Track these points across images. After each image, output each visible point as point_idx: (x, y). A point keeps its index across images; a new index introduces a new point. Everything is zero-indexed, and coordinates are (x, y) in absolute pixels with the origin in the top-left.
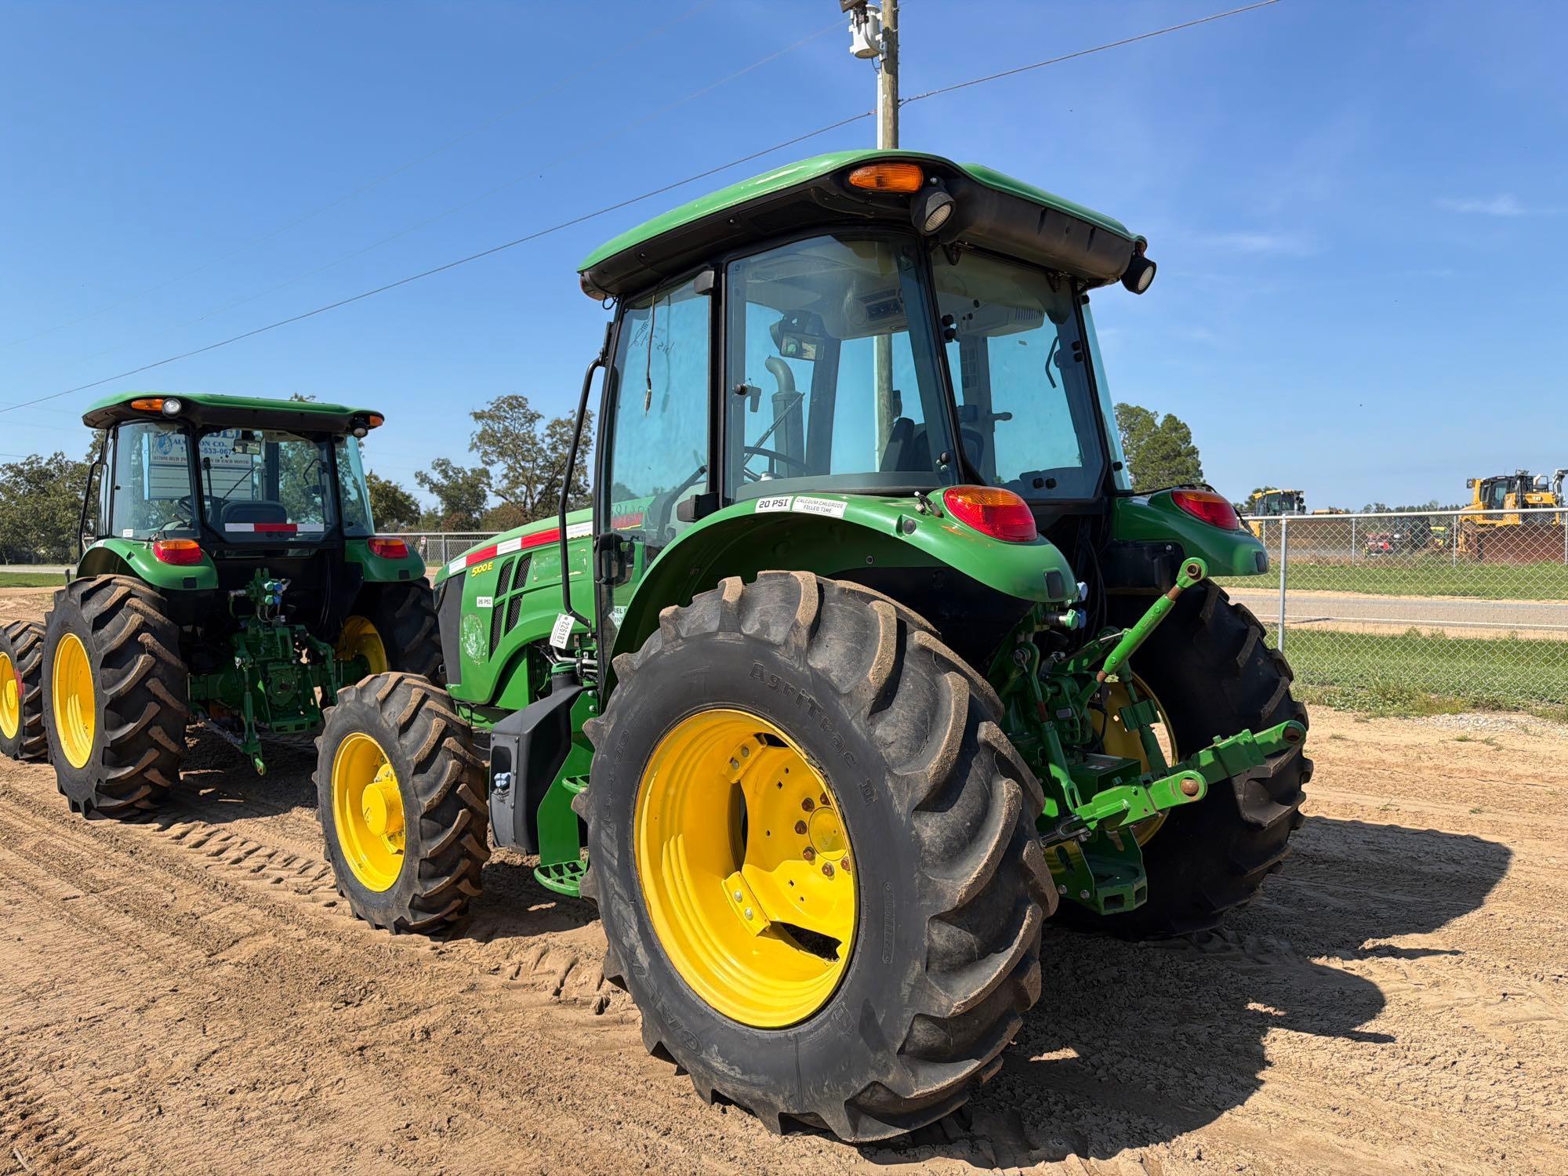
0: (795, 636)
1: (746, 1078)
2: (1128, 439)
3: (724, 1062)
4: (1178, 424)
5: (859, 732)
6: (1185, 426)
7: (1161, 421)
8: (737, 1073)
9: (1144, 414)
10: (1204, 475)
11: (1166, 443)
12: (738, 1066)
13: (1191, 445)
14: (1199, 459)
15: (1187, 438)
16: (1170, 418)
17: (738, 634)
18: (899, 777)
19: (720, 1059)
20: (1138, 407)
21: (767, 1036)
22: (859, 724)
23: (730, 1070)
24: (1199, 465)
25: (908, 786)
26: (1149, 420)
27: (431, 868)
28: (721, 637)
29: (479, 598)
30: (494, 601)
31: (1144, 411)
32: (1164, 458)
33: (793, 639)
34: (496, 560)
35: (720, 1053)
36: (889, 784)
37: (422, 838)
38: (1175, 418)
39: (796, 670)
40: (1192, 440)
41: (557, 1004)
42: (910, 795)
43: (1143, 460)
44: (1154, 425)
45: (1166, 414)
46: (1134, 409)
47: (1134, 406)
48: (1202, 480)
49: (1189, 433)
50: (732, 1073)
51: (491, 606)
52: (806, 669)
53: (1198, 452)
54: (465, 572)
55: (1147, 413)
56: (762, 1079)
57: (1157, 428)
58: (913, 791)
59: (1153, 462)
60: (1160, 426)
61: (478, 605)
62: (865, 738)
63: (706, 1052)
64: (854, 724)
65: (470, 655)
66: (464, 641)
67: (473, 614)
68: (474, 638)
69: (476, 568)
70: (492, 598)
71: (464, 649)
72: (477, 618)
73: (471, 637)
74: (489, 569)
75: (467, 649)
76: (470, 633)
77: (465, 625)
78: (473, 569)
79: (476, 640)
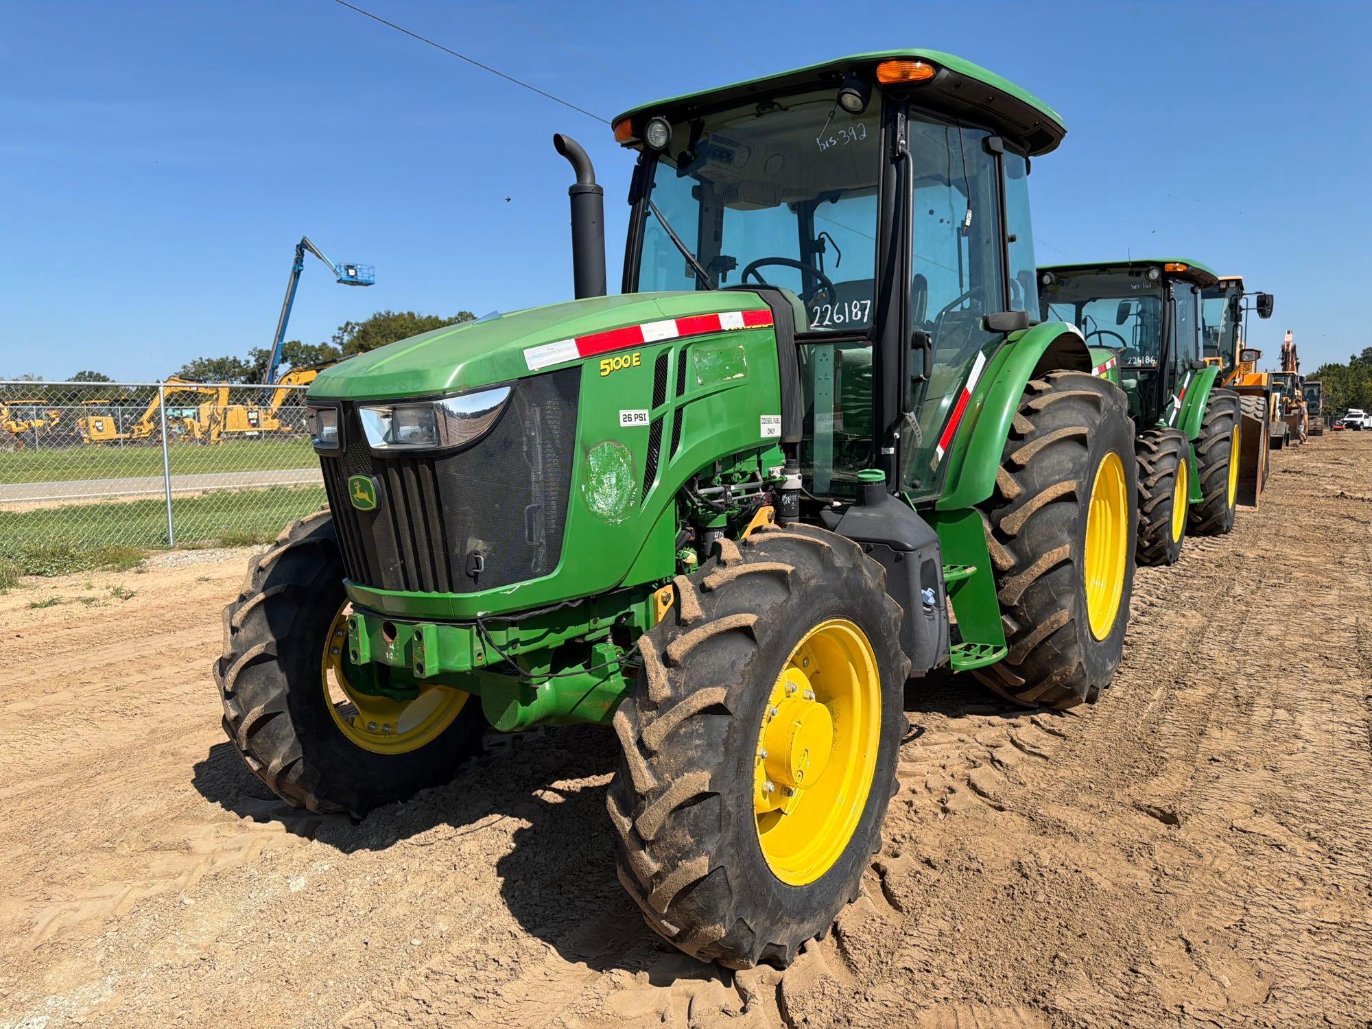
29: (621, 414)
30: (651, 416)
34: (644, 350)
51: (647, 423)
54: (580, 366)
61: (623, 424)
65: (600, 511)
66: (587, 490)
67: (612, 441)
68: (614, 481)
69: (607, 361)
70: (646, 412)
71: (586, 504)
72: (620, 445)
73: (605, 478)
74: (635, 364)
75: (594, 502)
76: (605, 473)
77: (592, 461)
78: (603, 362)
79: (617, 484)
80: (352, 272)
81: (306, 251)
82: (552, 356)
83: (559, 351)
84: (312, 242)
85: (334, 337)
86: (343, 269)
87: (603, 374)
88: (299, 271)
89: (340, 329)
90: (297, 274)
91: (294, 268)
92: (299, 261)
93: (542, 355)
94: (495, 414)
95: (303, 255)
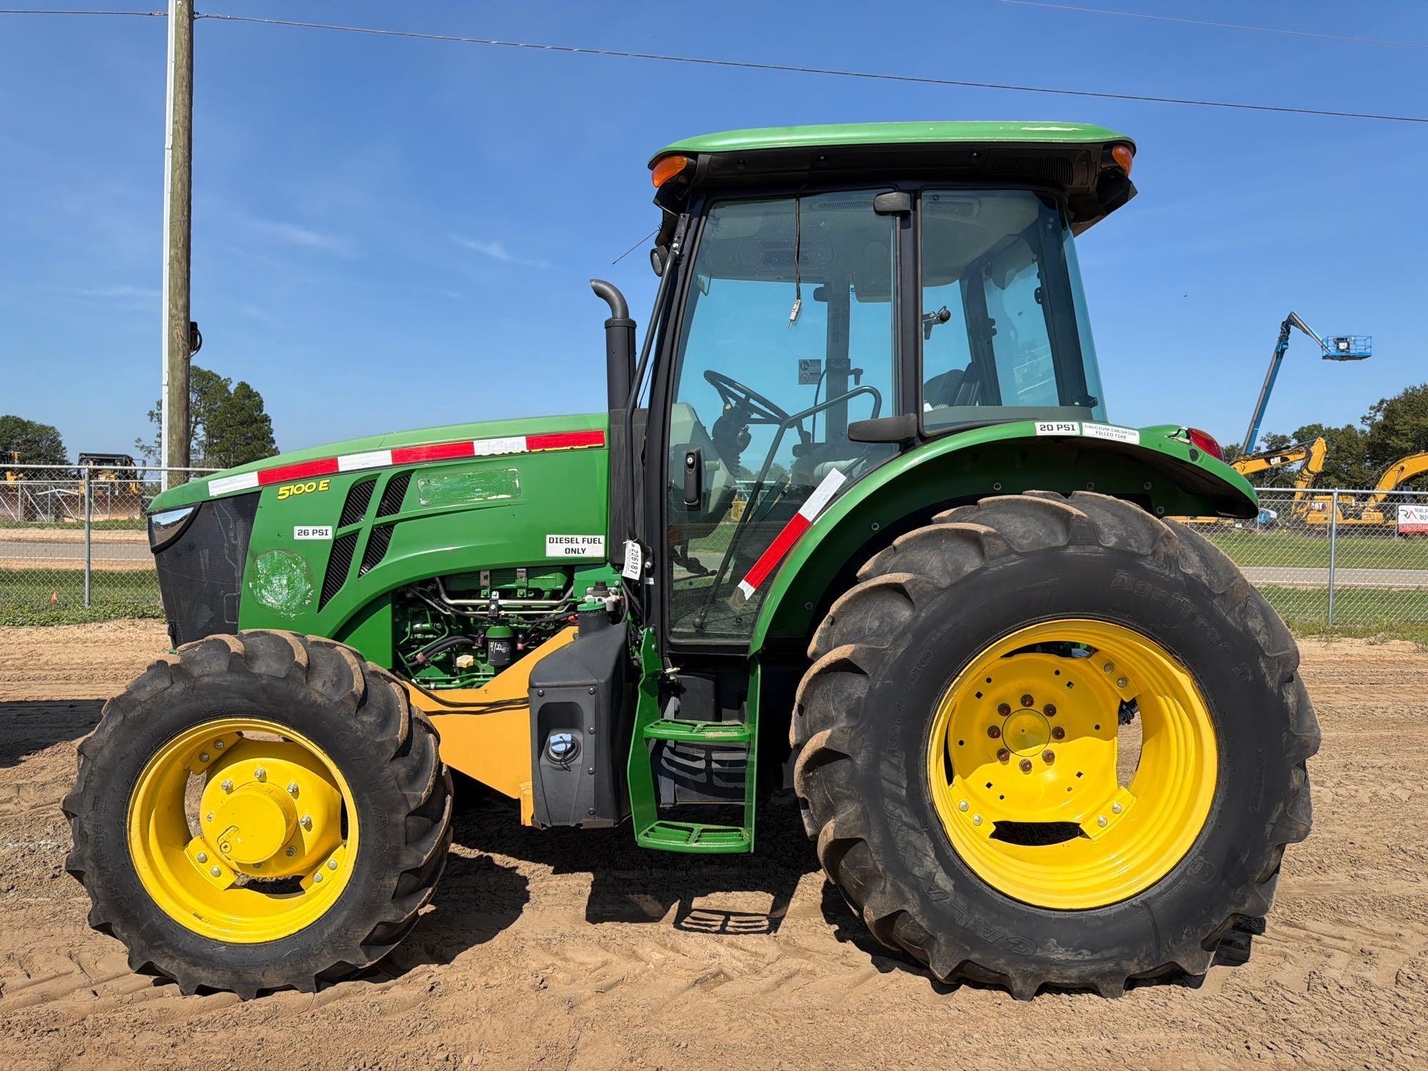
0: (1165, 545)
1: (1098, 956)
2: (200, 401)
3: (1067, 950)
4: (251, 392)
5: (1234, 625)
6: (257, 395)
7: (234, 388)
8: (1086, 955)
9: (215, 378)
10: (276, 442)
11: (243, 409)
12: (1086, 949)
13: (263, 413)
14: (272, 426)
15: (260, 405)
16: (243, 386)
17: (1096, 547)
18: (1271, 658)
19: (1062, 950)
20: (209, 371)
21: (1109, 912)
22: (1234, 619)
23: (1076, 956)
24: (271, 433)
25: (1279, 666)
26: (223, 387)
27: (413, 880)
28: (1071, 550)
29: (297, 529)
30: (335, 533)
31: (216, 376)
32: (242, 424)
33: (1163, 549)
34: (334, 479)
35: (1060, 944)
36: (1262, 665)
37: (406, 843)
38: (248, 387)
39: (1168, 577)
40: (264, 408)
41: (694, 985)
42: (1280, 671)
43: (220, 423)
44: (227, 391)
45: (240, 381)
46: (206, 373)
47: (206, 370)
48: (274, 447)
49: (262, 402)
50: (1080, 957)
51: (330, 536)
52: (1178, 575)
53: (270, 420)
54: (260, 492)
55: (219, 378)
56: (1115, 951)
57: (230, 394)
58: (1284, 667)
59: (231, 426)
60: (232, 392)
61: (297, 537)
62: (1241, 629)
63: (1042, 948)
64: (1229, 619)
65: (270, 605)
66: (255, 587)
67: (283, 550)
68: (285, 582)
69: (288, 488)
70: (330, 528)
71: (255, 598)
72: (292, 553)
73: (275, 580)
74: (320, 489)
75: (263, 597)
76: (274, 575)
77: (260, 565)
78: (282, 489)
79: (288, 585)
80: (1343, 346)
81: (1292, 327)
82: (235, 485)
83: (242, 481)
84: (1301, 317)
85: (1363, 418)
86: (1331, 343)
87: (279, 498)
88: (1283, 350)
89: (1372, 408)
90: (1280, 354)
91: (1278, 347)
92: (1284, 339)
93: (226, 484)
94: (182, 524)
95: (1289, 332)
